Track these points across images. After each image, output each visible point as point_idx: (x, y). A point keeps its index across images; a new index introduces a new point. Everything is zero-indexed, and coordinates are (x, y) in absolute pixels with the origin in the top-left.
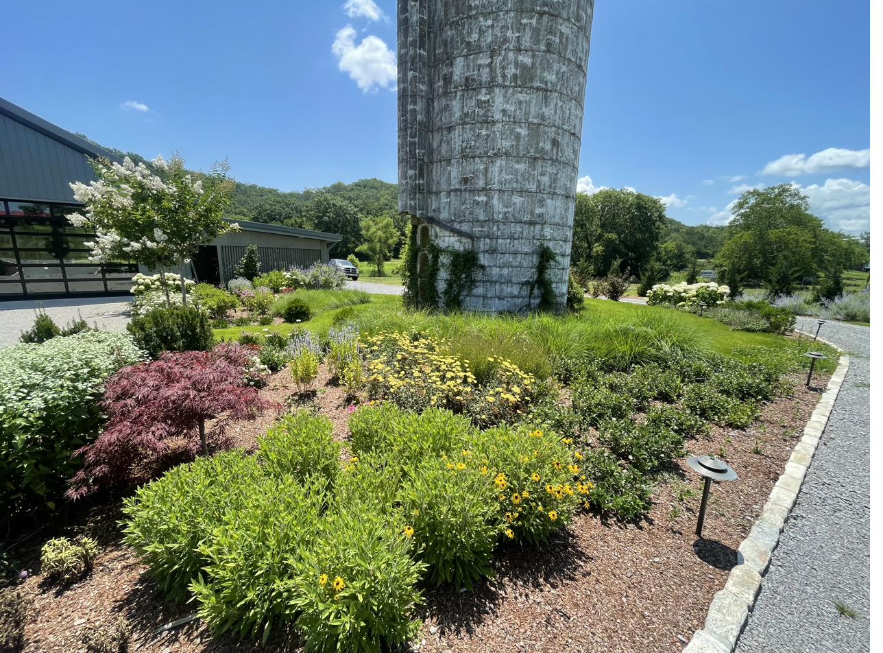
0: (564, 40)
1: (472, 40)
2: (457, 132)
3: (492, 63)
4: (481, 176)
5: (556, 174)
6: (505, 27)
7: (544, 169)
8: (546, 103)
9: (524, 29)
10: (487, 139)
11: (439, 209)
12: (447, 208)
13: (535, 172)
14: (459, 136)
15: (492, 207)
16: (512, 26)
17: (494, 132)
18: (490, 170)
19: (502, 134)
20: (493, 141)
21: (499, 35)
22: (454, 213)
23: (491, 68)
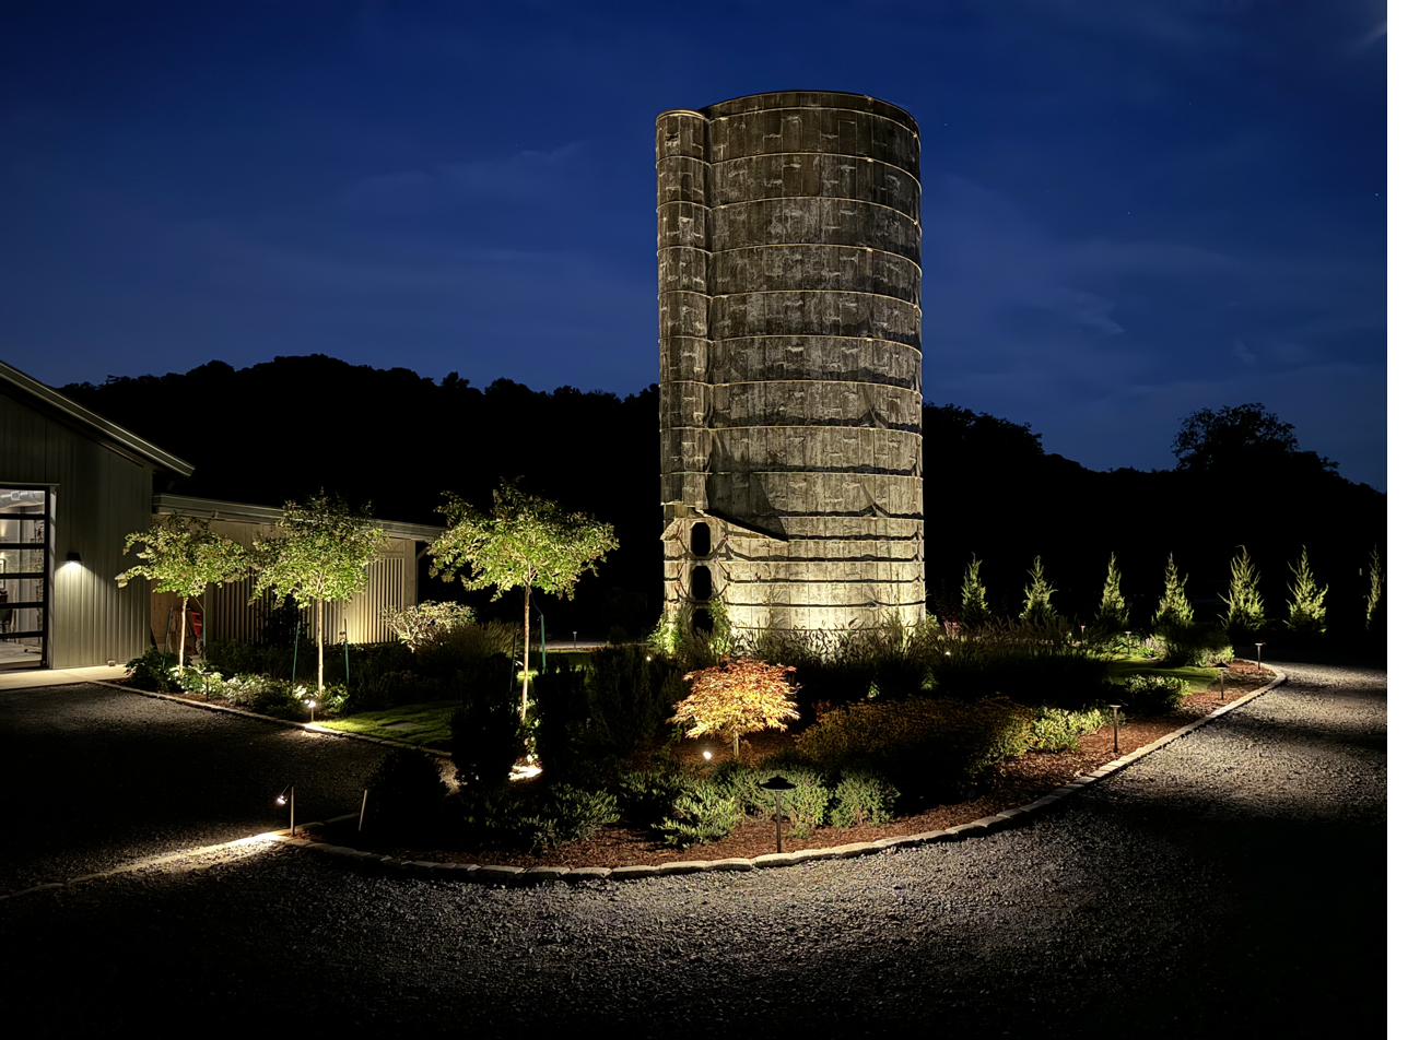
0: (894, 278)
1: (775, 275)
2: (756, 391)
3: (804, 305)
4: (796, 453)
5: (898, 448)
6: (819, 265)
7: (882, 442)
8: (878, 354)
9: (844, 267)
10: (802, 403)
11: (730, 497)
12: (744, 497)
13: (871, 448)
14: (760, 397)
15: (815, 495)
16: (828, 263)
17: (812, 394)
18: (809, 445)
19: (823, 397)
20: (811, 406)
21: (812, 272)
22: (757, 504)
23: (803, 312)
